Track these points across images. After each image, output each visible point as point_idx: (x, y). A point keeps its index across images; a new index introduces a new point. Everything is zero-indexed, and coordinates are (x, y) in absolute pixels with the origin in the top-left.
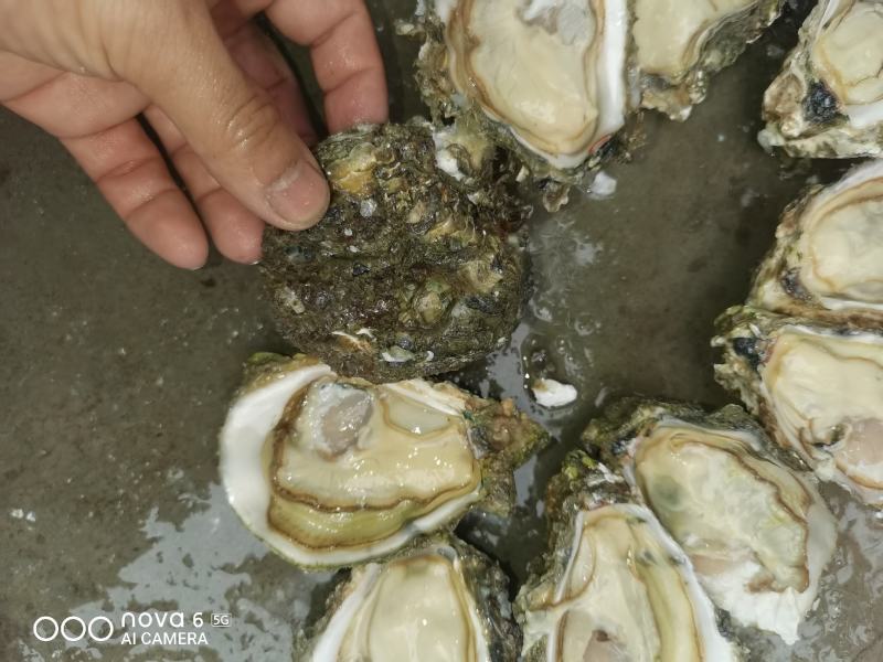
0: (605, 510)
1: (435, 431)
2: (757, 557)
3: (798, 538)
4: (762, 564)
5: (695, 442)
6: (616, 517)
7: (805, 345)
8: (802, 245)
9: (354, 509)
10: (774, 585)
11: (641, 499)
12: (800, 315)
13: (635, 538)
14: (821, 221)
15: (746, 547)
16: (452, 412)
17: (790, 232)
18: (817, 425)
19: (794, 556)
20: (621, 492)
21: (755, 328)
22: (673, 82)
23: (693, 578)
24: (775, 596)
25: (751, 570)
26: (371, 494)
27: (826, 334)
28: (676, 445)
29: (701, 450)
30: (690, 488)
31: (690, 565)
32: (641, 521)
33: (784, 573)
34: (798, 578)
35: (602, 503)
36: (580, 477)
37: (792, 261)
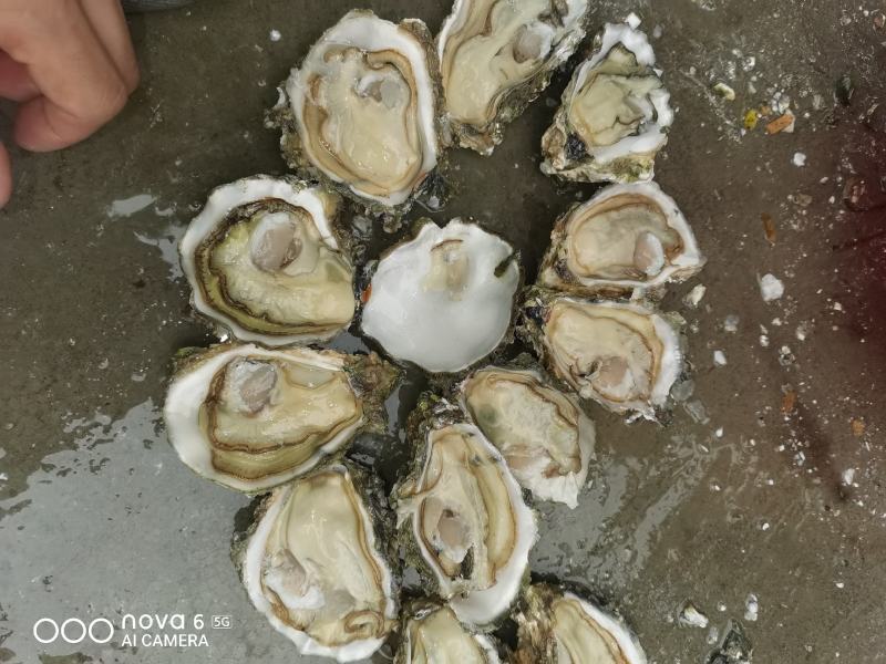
0: (447, 429)
1: (325, 383)
2: (548, 453)
3: (573, 438)
4: (552, 458)
5: (504, 380)
6: (456, 433)
7: (571, 310)
8: (568, 244)
9: (277, 447)
10: (560, 470)
11: (470, 420)
12: (568, 290)
13: (468, 446)
14: (580, 226)
15: (540, 447)
16: (336, 369)
17: (560, 234)
18: (581, 363)
19: (571, 451)
20: (457, 416)
21: (539, 300)
22: (480, 130)
23: (507, 470)
24: (562, 478)
25: (545, 462)
26: (287, 435)
27: (583, 303)
28: (492, 383)
29: (507, 385)
30: (501, 410)
31: (504, 461)
32: (471, 435)
33: (566, 462)
34: (574, 465)
35: (445, 425)
36: (429, 408)
37: (562, 255)
